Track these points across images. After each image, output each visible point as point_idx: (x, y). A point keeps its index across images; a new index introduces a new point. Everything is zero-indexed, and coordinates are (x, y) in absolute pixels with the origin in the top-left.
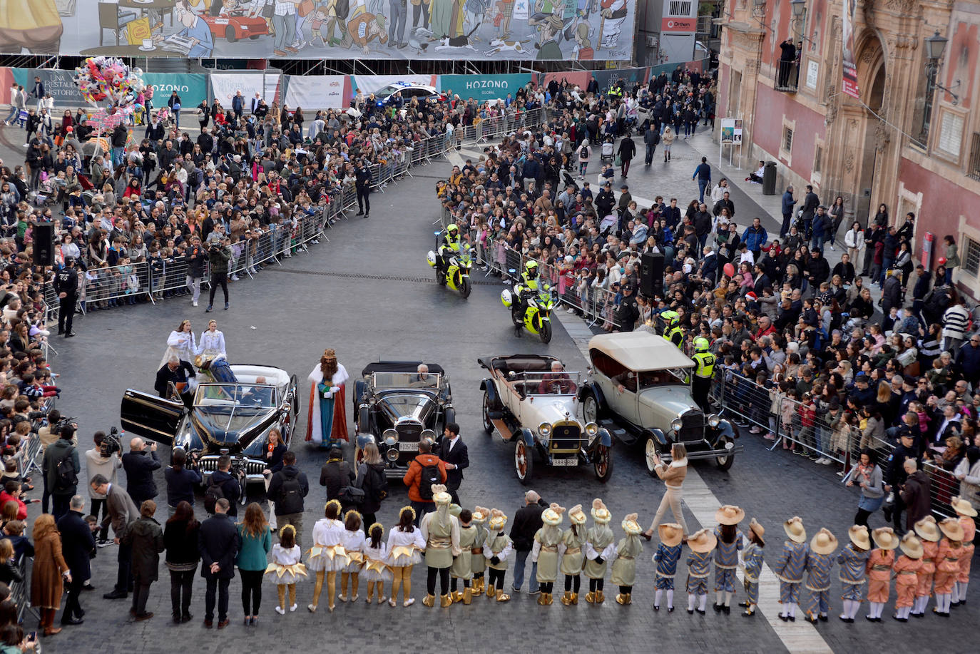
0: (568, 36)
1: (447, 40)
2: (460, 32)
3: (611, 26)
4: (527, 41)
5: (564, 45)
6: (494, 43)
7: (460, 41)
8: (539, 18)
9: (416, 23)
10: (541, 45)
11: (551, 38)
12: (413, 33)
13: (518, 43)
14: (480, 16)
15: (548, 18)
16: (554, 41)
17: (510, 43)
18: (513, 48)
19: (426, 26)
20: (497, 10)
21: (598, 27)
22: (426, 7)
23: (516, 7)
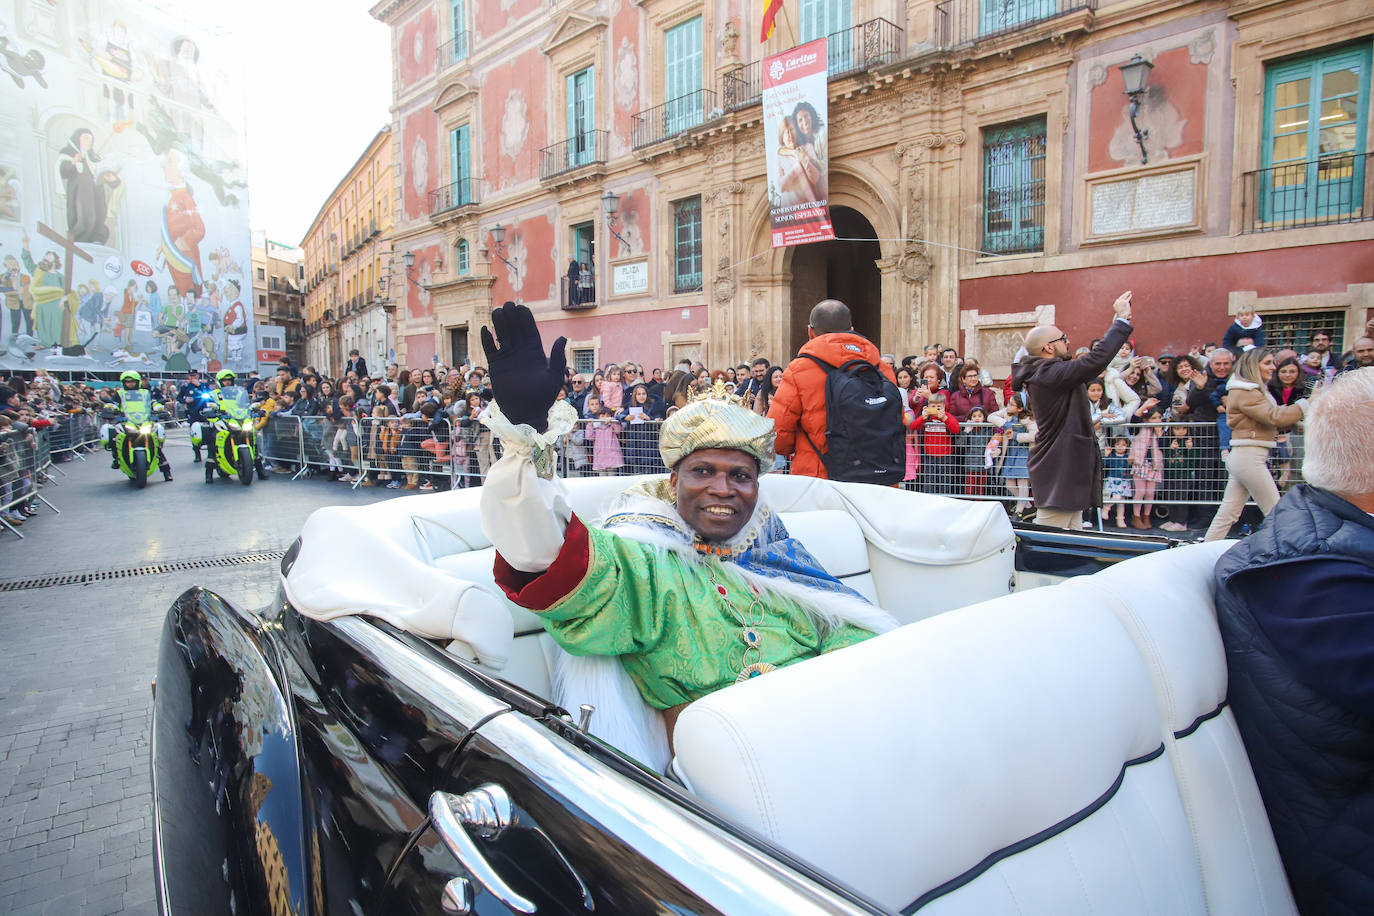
0: (195, 349)
1: (59, 350)
2: (74, 341)
3: (235, 341)
4: (154, 353)
5: (191, 358)
6: (116, 354)
7: (78, 351)
8: (163, 331)
9: (16, 328)
10: (168, 357)
11: (178, 351)
12: (13, 341)
13: (143, 355)
14: (98, 325)
15: (173, 331)
16: (181, 354)
17: (136, 354)
18: (139, 359)
19: (30, 333)
20: (115, 322)
21: (223, 342)
22: (28, 313)
23: (138, 318)
